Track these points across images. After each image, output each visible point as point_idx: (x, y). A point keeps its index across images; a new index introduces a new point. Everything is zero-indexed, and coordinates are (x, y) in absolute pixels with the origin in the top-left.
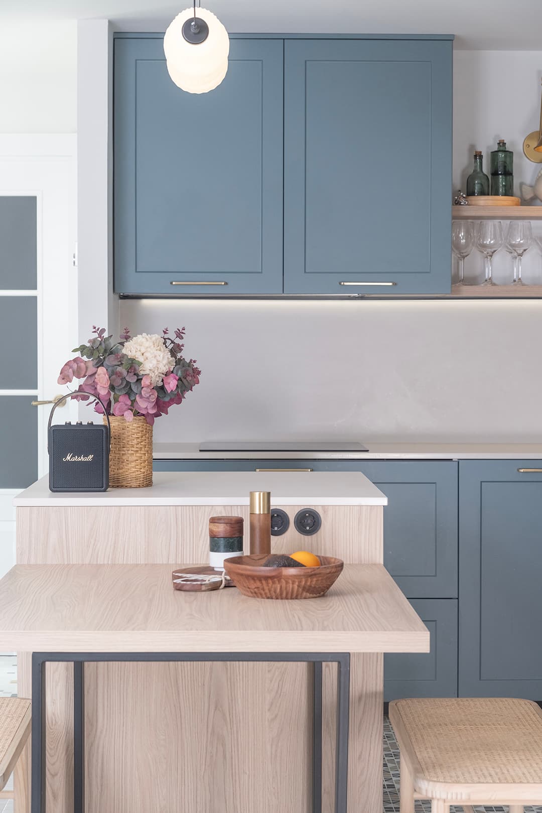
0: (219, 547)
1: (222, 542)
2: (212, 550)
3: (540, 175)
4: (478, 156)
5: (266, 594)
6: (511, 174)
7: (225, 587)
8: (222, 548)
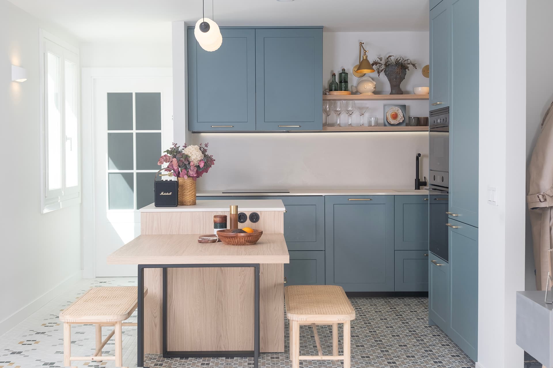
0: (217, 227)
1: (218, 225)
2: (215, 228)
3: (360, 81)
4: (334, 75)
5: (232, 243)
6: (347, 82)
7: (218, 241)
8: (218, 227)
